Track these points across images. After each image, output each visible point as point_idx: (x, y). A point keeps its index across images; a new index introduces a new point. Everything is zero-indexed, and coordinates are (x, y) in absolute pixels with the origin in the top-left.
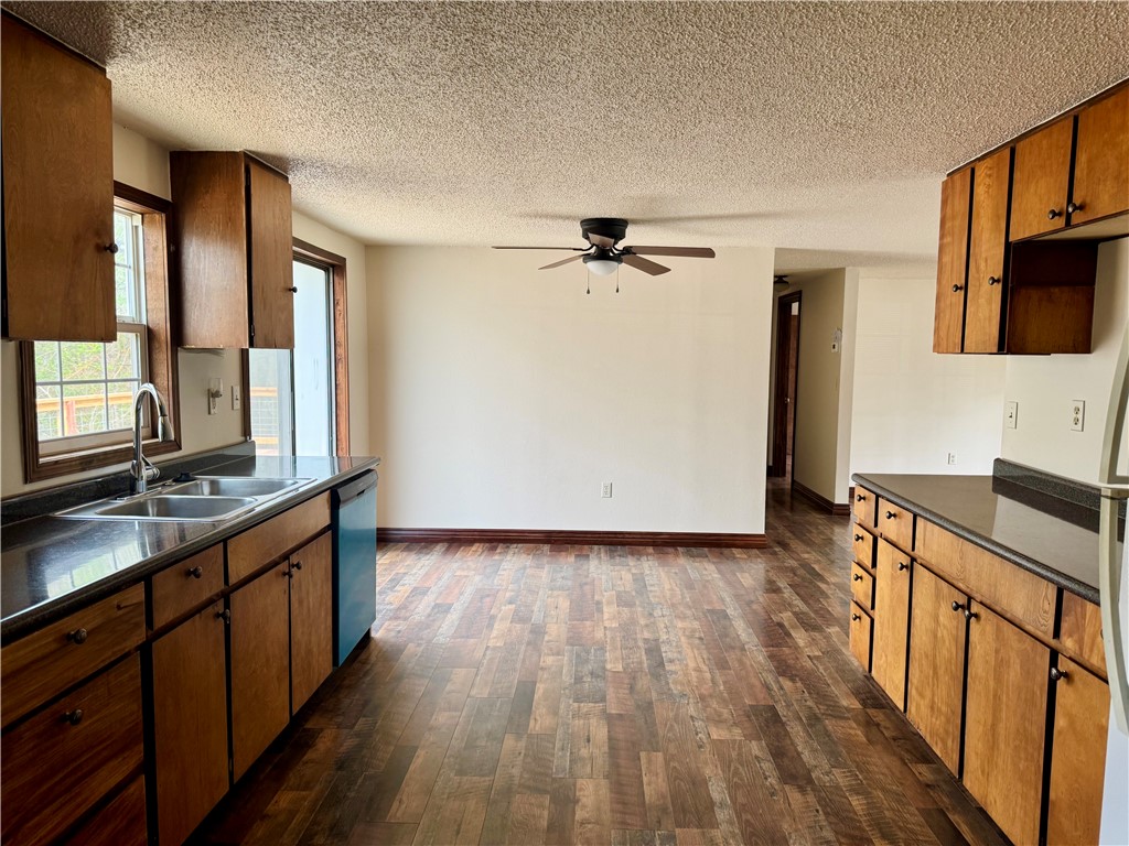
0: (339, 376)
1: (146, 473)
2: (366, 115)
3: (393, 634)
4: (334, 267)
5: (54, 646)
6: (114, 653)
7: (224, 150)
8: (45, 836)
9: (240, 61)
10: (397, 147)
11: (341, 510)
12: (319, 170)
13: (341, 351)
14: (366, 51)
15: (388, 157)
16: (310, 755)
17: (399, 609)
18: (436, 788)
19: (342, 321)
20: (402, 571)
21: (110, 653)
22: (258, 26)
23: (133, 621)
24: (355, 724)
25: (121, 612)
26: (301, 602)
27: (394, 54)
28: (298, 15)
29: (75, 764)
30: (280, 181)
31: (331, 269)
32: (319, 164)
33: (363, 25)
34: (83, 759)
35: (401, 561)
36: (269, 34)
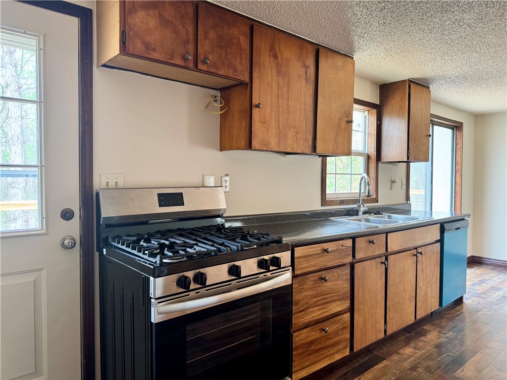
0: (457, 178)
1: (362, 209)
2: (460, 49)
3: (476, 303)
4: (456, 127)
5: (320, 252)
6: (340, 262)
7: (400, 80)
8: (315, 317)
9: (400, 40)
10: (480, 61)
11: (445, 234)
12: (443, 81)
13: (458, 167)
14: (453, 20)
15: (476, 68)
16: (422, 338)
17: (482, 293)
18: (484, 372)
19: (459, 152)
20: (487, 278)
21: (338, 261)
22: (404, 24)
23: (347, 252)
24: (447, 333)
25: (343, 248)
26: (422, 270)
27: (467, 17)
28: (420, 14)
29: (325, 297)
30: (425, 89)
31: (455, 128)
32: (442, 78)
33: (449, 9)
34: (329, 296)
35: (488, 273)
36: (410, 26)
